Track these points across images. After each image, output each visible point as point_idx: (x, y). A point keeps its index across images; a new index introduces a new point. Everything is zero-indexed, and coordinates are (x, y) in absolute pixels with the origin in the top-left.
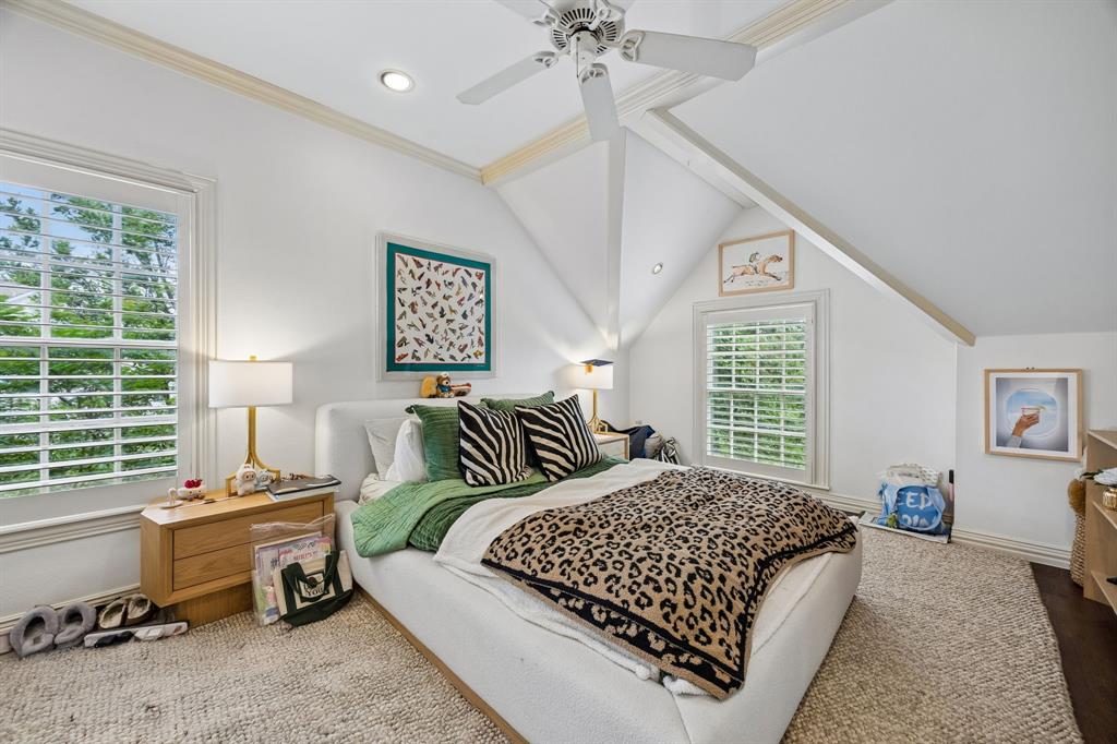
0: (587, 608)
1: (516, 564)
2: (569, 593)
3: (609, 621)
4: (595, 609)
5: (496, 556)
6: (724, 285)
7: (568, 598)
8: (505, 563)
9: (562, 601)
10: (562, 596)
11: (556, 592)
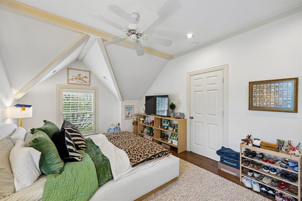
0: (159, 155)
1: (141, 160)
2: (154, 156)
3: (162, 154)
4: (160, 154)
5: (135, 162)
6: (69, 81)
7: (155, 157)
8: (139, 162)
9: (155, 158)
10: (154, 157)
11: (152, 158)
